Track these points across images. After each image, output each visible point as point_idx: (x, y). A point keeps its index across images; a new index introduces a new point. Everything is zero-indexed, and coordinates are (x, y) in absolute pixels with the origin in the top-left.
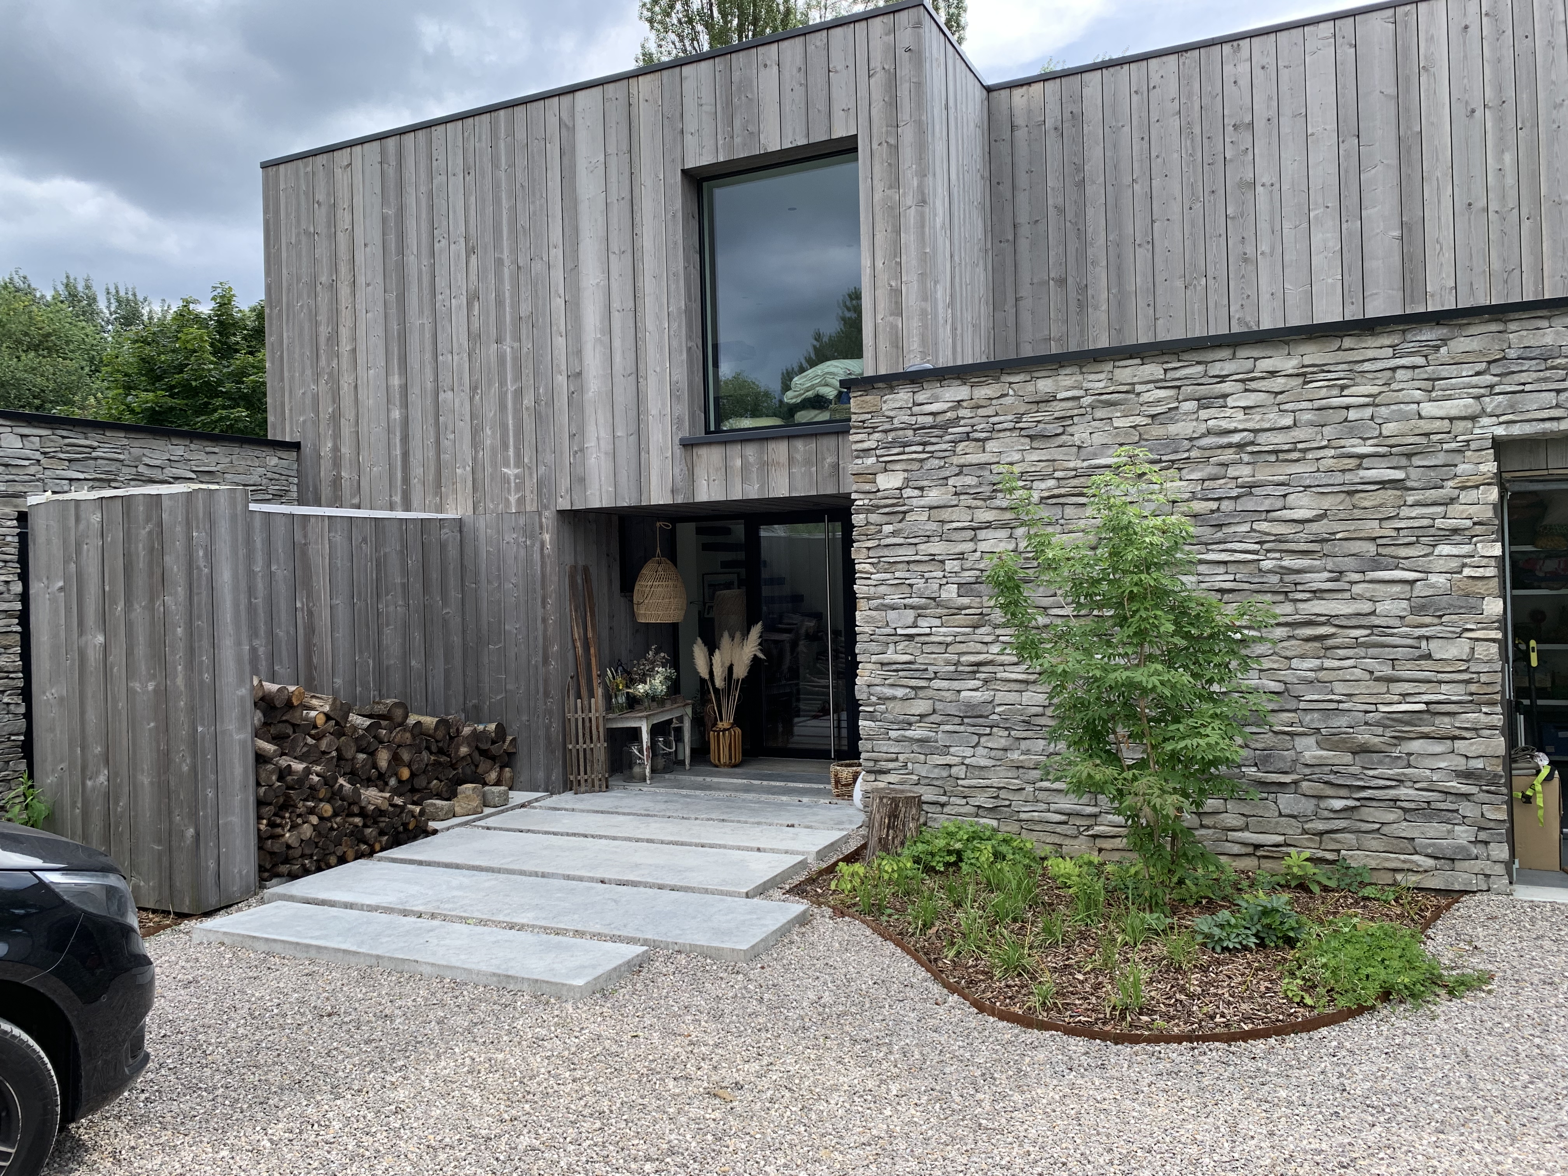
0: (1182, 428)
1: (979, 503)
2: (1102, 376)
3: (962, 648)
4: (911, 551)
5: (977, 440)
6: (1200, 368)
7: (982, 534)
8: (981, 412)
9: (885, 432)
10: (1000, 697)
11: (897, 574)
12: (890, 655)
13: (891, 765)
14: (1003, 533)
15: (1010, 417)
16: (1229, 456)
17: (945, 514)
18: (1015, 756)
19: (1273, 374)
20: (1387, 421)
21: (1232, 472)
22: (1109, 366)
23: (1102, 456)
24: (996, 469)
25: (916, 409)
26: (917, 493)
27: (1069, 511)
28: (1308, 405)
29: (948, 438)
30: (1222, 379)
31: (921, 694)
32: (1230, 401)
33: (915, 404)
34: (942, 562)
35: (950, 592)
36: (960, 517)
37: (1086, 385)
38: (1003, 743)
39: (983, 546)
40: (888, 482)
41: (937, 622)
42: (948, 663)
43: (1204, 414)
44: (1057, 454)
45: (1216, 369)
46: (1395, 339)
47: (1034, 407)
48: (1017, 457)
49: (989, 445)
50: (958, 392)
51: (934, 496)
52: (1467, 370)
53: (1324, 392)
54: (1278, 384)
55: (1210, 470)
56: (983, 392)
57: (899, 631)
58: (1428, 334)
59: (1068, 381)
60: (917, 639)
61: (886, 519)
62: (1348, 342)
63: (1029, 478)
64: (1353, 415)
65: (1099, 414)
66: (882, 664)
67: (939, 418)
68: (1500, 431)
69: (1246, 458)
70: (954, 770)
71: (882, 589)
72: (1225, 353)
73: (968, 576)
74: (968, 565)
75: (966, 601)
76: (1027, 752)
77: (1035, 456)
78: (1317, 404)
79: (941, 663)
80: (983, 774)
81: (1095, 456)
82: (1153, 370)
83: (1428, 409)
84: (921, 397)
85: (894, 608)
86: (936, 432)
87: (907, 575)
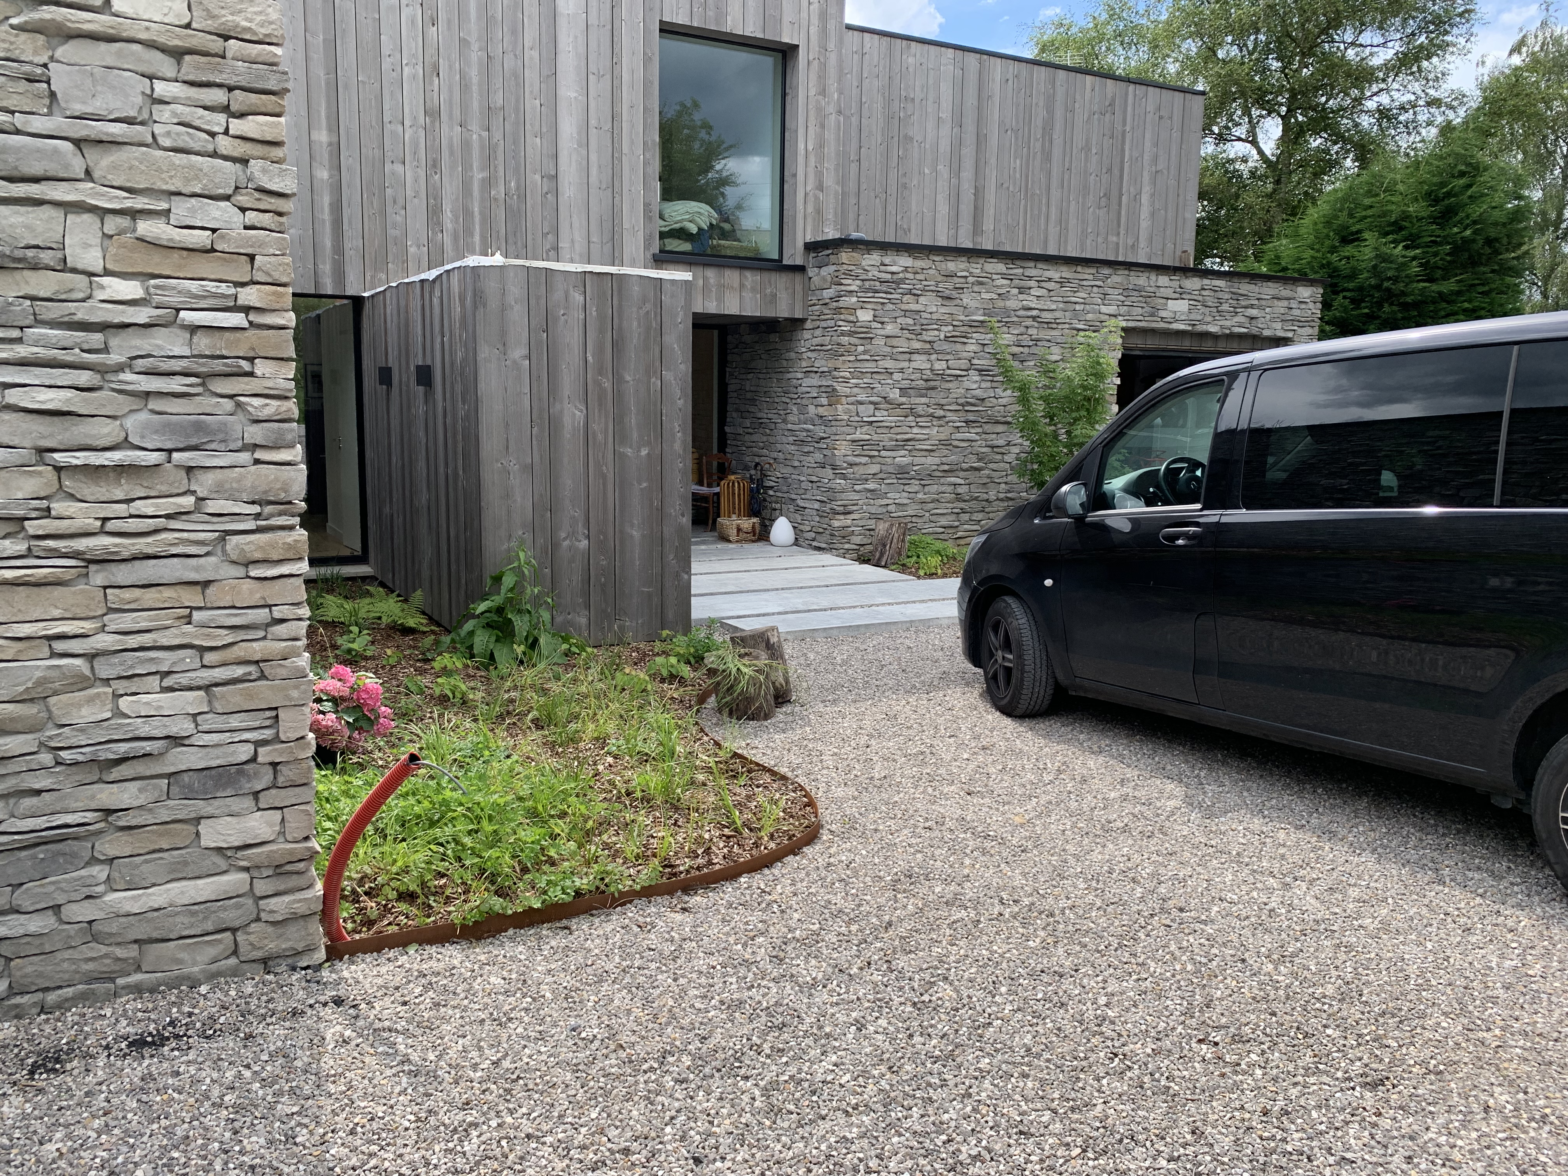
0: (1012, 304)
1: (914, 337)
2: (979, 266)
3: (899, 430)
4: (873, 364)
5: (915, 295)
6: (1021, 270)
7: (915, 357)
8: (918, 277)
9: (863, 280)
10: (917, 460)
11: (865, 380)
12: (858, 436)
13: (855, 508)
14: (924, 357)
15: (933, 283)
16: (1029, 322)
17: (895, 342)
18: (920, 496)
19: (1050, 279)
20: (1088, 312)
21: (1030, 331)
22: (982, 261)
23: (976, 315)
24: (924, 315)
25: (882, 268)
26: (880, 326)
27: (959, 347)
28: (1060, 299)
29: (900, 291)
30: (1030, 278)
31: (874, 460)
32: (1033, 292)
33: (883, 264)
34: (892, 373)
35: (895, 394)
36: (903, 345)
37: (971, 270)
38: (917, 488)
39: (914, 365)
40: (864, 316)
41: (886, 413)
42: (891, 440)
43: (1021, 297)
44: (954, 310)
45: (1029, 272)
46: (1093, 271)
47: (945, 279)
48: (934, 309)
49: (921, 299)
50: (905, 261)
51: (890, 329)
52: (1116, 292)
53: (1069, 294)
54: (1051, 285)
55: (1023, 330)
56: (919, 264)
57: (865, 419)
58: (1106, 271)
59: (963, 266)
60: (875, 424)
61: (861, 341)
62: (1079, 269)
63: (940, 322)
64: (1078, 307)
65: (976, 289)
66: (853, 441)
67: (895, 277)
68: (1124, 324)
69: (1036, 324)
70: (890, 508)
71: (856, 390)
72: (1032, 264)
73: (905, 384)
74: (905, 376)
75: (904, 399)
76: (929, 493)
77: (943, 310)
78: (1065, 299)
79: (886, 439)
80: (905, 508)
81: (973, 314)
82: (1001, 267)
83: (1104, 309)
84: (887, 260)
85: (861, 403)
86: (894, 286)
87: (871, 381)
